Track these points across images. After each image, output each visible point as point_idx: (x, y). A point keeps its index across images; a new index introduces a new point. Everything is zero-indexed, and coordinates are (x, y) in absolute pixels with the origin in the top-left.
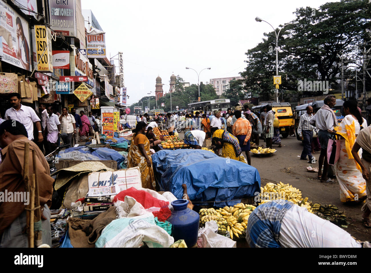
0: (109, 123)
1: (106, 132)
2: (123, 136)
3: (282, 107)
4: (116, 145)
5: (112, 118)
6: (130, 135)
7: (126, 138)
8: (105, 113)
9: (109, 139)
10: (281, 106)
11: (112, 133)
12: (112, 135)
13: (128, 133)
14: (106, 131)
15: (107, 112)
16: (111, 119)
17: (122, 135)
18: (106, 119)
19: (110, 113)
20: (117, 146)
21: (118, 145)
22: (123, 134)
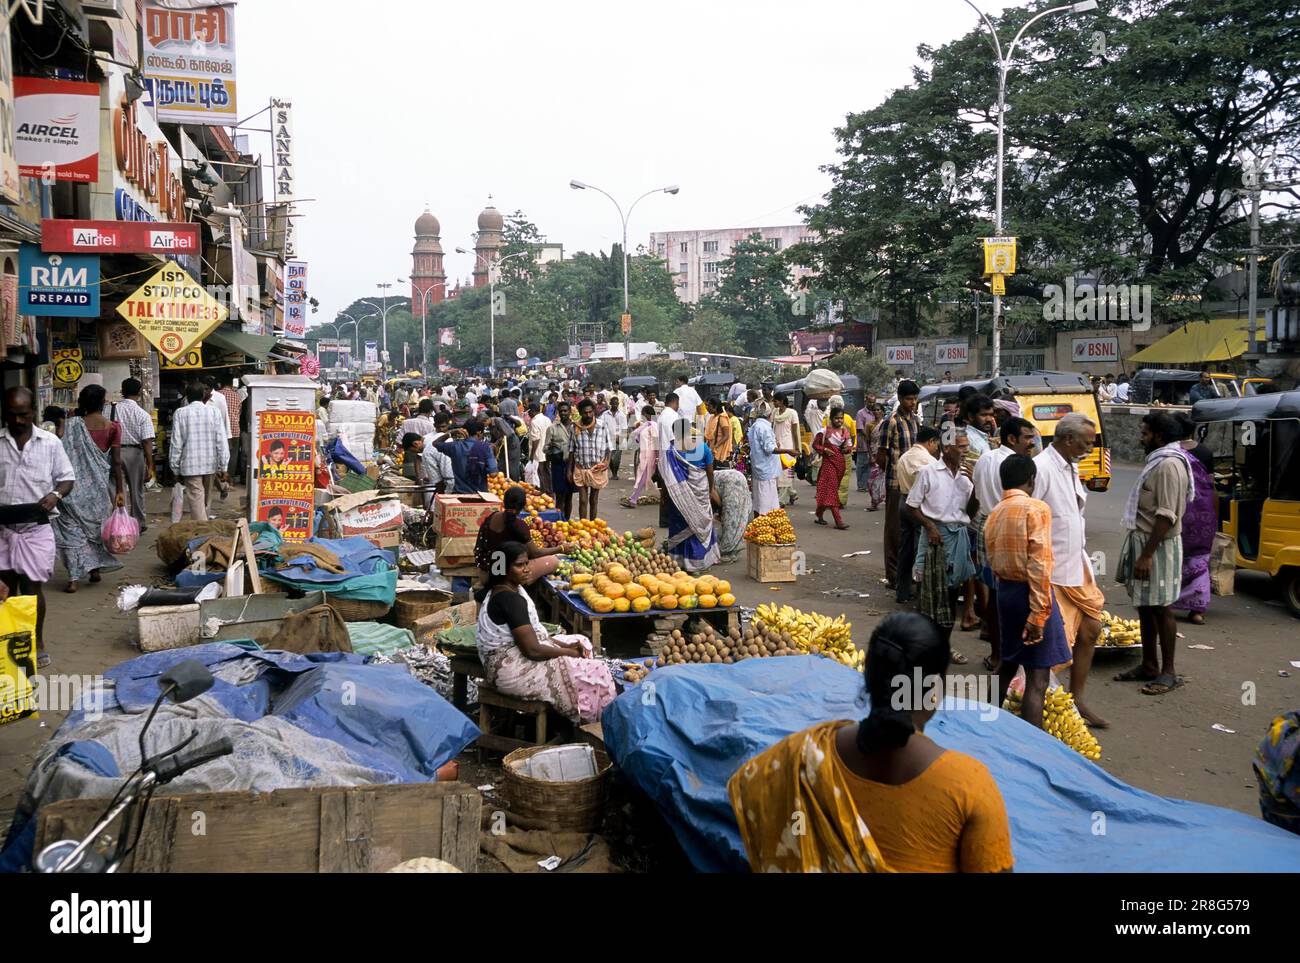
0: (293, 462)
1: (275, 511)
2: (354, 525)
3: (1054, 393)
4: (340, 587)
5: (308, 439)
6: (392, 521)
7: (372, 535)
8: (274, 413)
9: (297, 553)
10: (1049, 389)
11: (306, 514)
12: (302, 526)
13: (382, 511)
14: (273, 503)
15: (282, 407)
16: (300, 443)
17: (352, 522)
18: (277, 444)
19: (297, 414)
20: (345, 591)
21: (349, 585)
22: (356, 515)
